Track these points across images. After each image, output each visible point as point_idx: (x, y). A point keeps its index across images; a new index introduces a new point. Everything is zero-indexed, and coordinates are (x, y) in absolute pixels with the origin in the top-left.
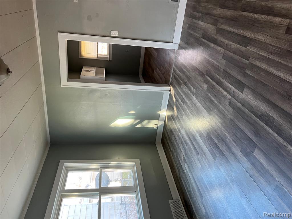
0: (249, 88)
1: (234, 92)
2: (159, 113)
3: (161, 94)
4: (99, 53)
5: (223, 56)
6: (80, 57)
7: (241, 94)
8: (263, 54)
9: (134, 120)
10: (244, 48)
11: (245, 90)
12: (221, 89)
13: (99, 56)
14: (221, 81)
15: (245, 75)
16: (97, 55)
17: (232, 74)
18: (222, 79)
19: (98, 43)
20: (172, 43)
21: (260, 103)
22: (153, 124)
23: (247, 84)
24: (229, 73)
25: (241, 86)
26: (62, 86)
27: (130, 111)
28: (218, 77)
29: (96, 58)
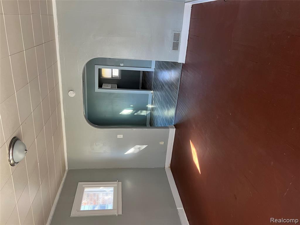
2: (147, 106)
3: (147, 95)
4: (113, 75)
6: (101, 78)
9: (133, 110)
13: (113, 76)
16: (112, 76)
19: (112, 70)
20: (151, 68)
22: (144, 113)
26: (95, 91)
27: (131, 105)
29: (112, 78)
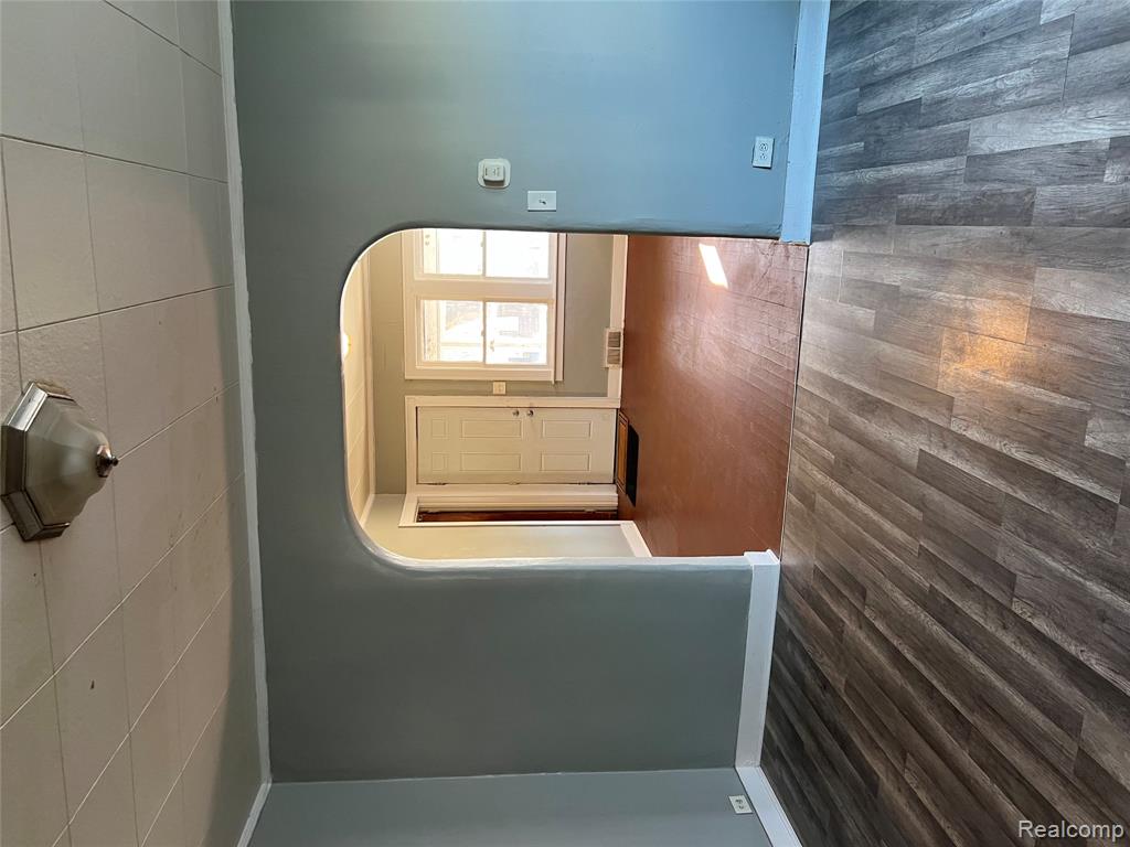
0: (908, 469)
1: (945, 447)
5: (1014, 583)
7: (922, 447)
8: (893, 555)
10: (936, 587)
11: (915, 462)
12: (997, 446)
14: (1003, 478)
15: (921, 504)
17: (961, 506)
18: (1002, 486)
21: (882, 438)
23: (912, 478)
24: (974, 510)
25: (929, 470)
28: (1021, 495)
